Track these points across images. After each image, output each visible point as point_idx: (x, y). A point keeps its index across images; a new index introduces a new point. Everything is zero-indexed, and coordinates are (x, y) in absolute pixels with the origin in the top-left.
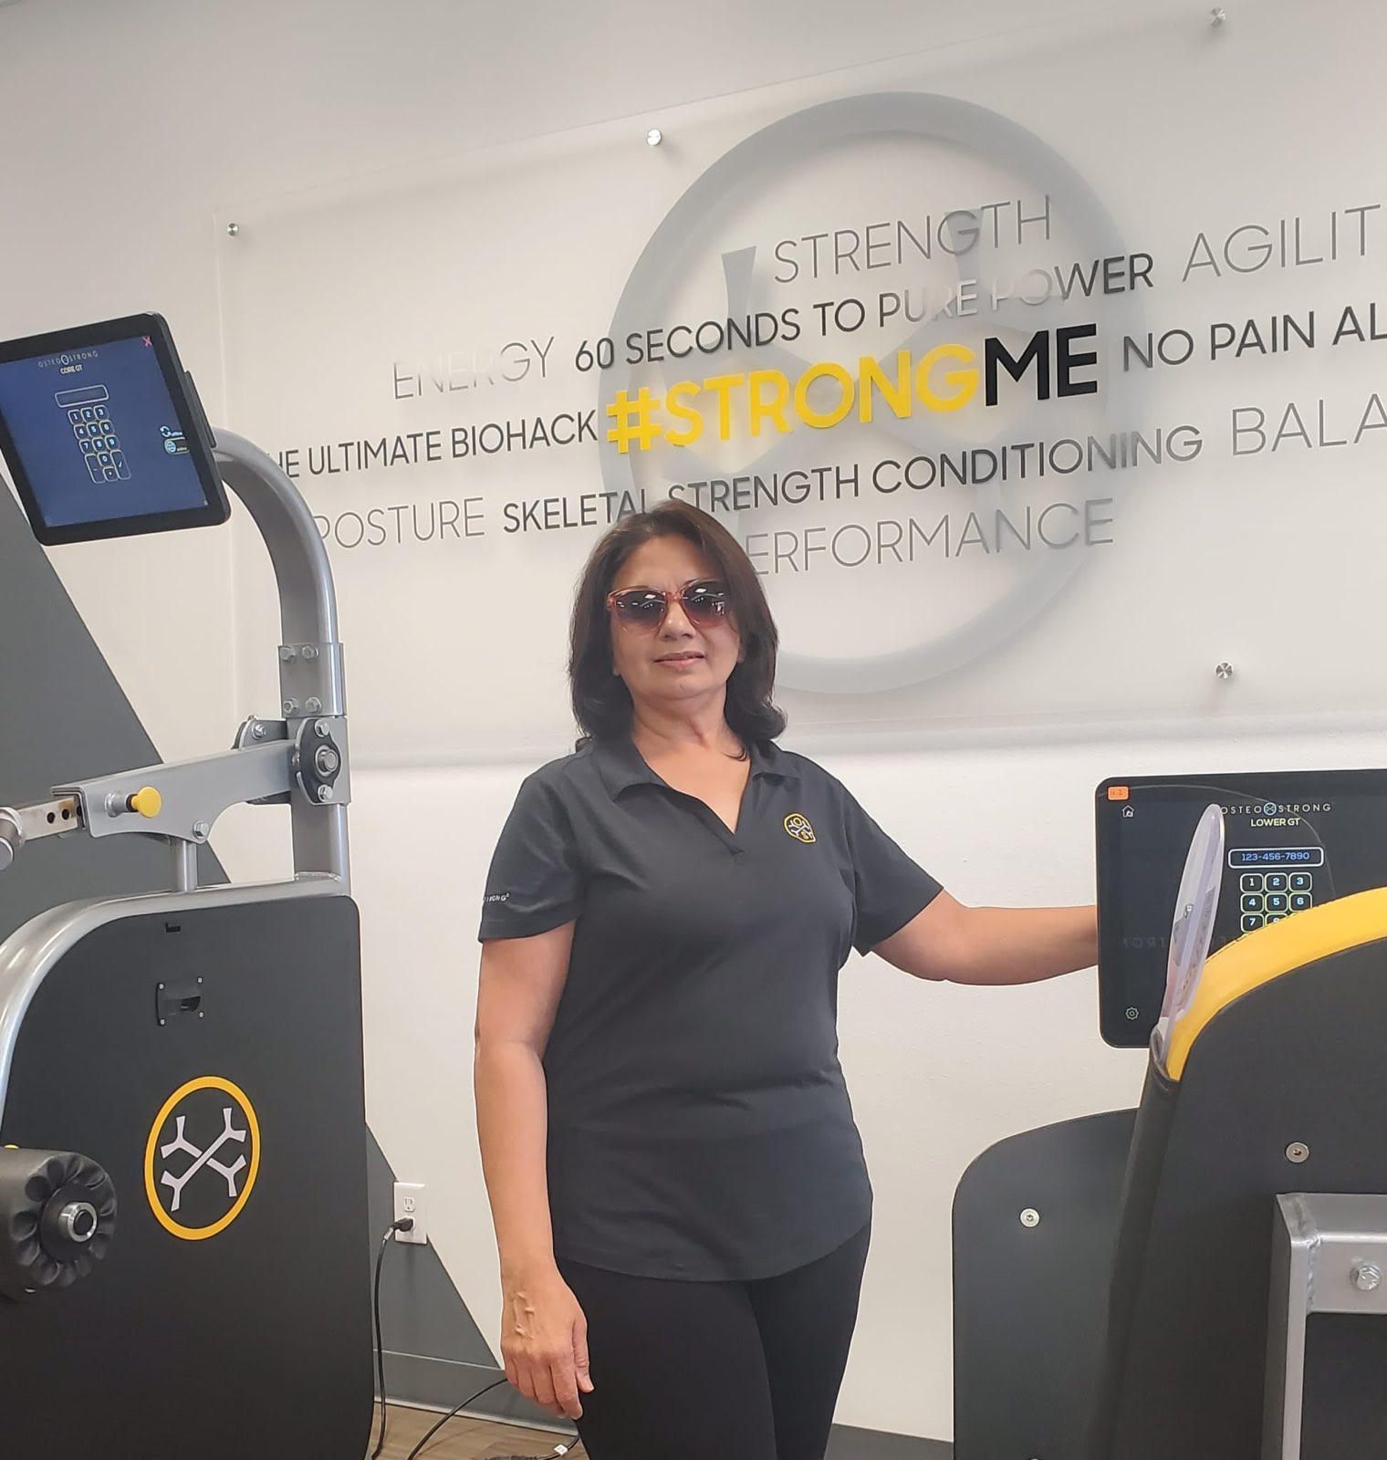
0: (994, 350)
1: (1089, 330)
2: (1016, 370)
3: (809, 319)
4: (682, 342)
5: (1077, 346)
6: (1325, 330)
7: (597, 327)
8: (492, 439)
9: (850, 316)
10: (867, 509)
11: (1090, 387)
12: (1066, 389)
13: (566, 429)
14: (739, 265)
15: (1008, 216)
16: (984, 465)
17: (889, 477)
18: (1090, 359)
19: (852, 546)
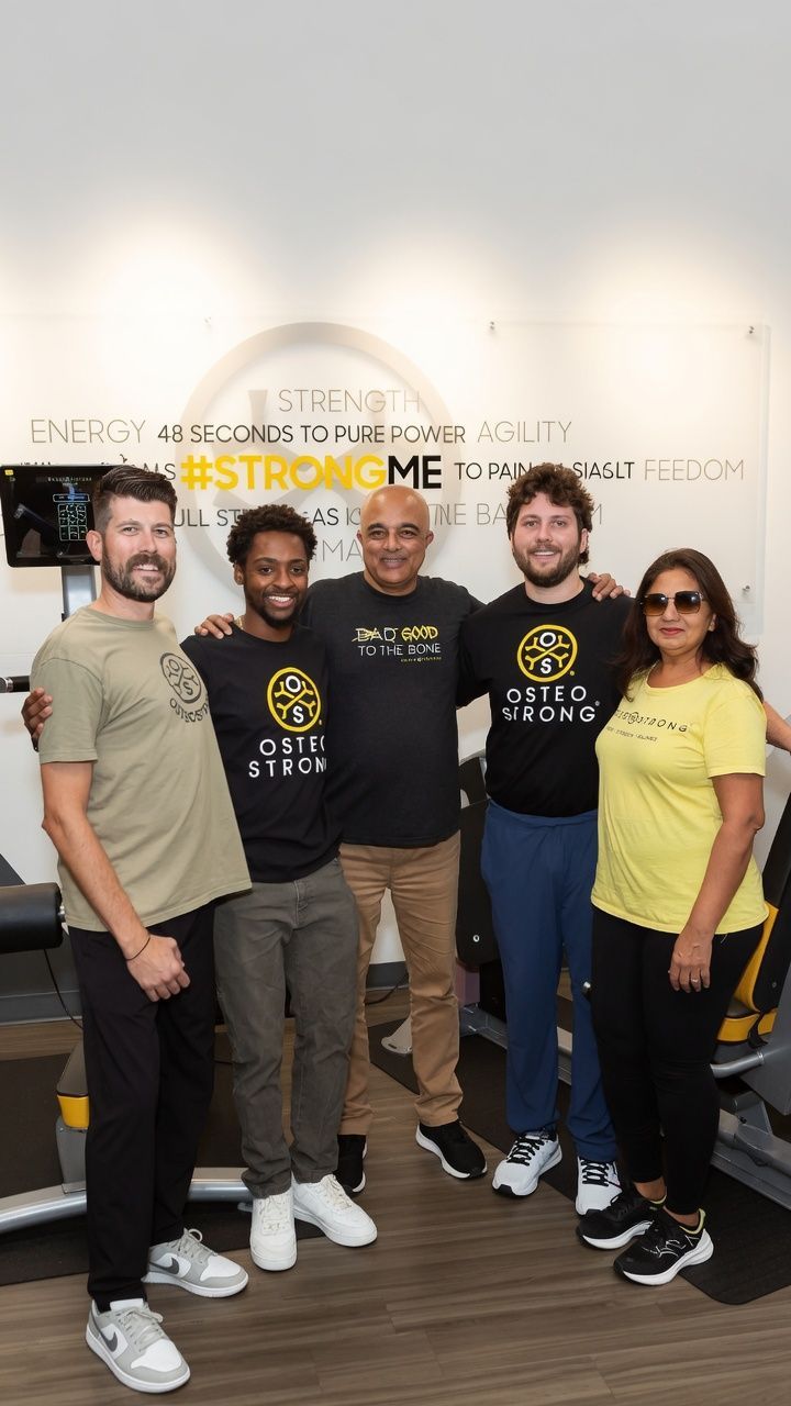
3: (297, 433)
9: (320, 434)
11: (438, 486)
12: (427, 485)
14: (258, 397)
15: (399, 397)
18: (438, 472)
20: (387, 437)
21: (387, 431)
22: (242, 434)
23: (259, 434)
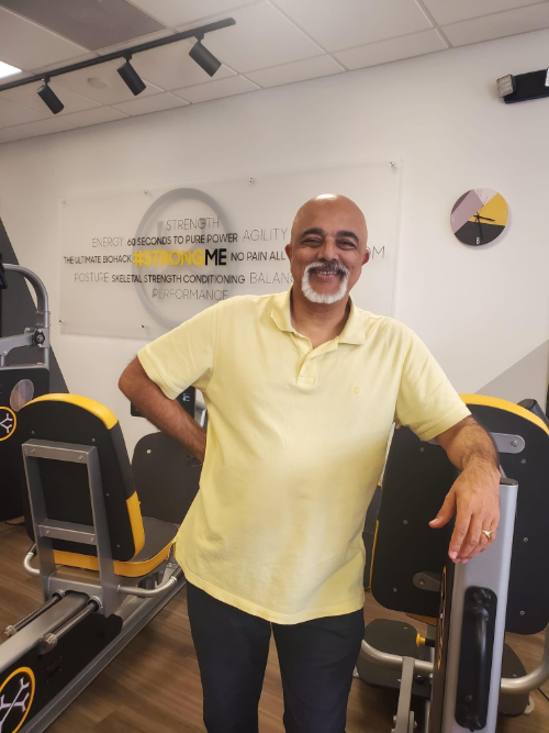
0: (207, 252)
1: (225, 250)
2: (211, 258)
3: (173, 239)
4: (148, 241)
5: (223, 253)
6: (268, 257)
7: (132, 236)
8: (110, 259)
9: (181, 240)
10: (182, 286)
11: (225, 264)
12: (221, 264)
13: (125, 259)
14: (160, 224)
15: (211, 221)
16: (205, 279)
17: (186, 279)
18: (225, 257)
19: (179, 294)
20: (205, 241)
21: (206, 237)
22: (154, 241)
23: (160, 241)
